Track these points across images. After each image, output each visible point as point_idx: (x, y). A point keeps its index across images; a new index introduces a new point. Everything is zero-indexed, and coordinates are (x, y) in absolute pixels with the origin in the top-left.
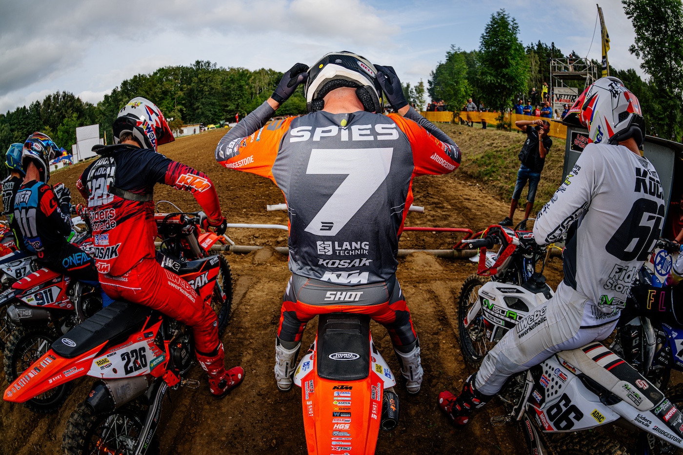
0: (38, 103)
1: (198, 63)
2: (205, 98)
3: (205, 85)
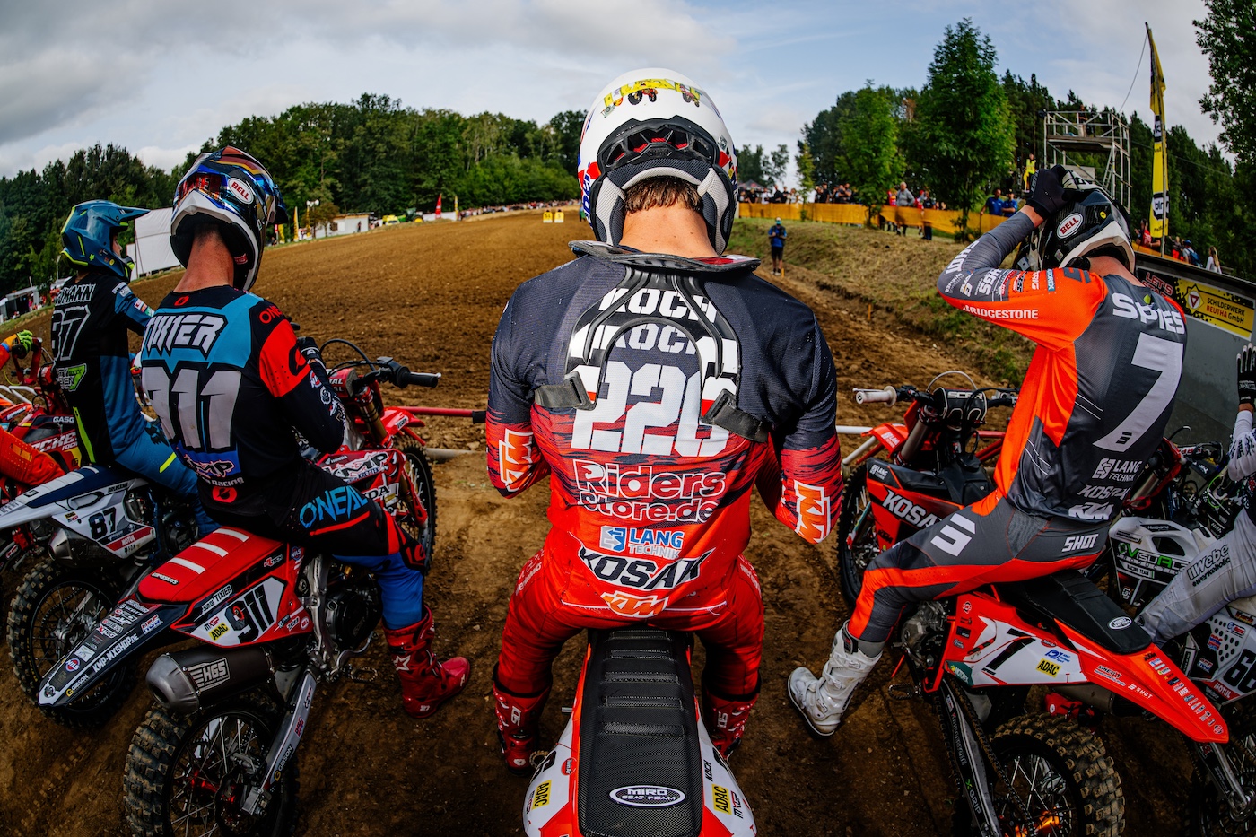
0: (59, 165)
1: (366, 98)
2: (379, 165)
3: (378, 140)
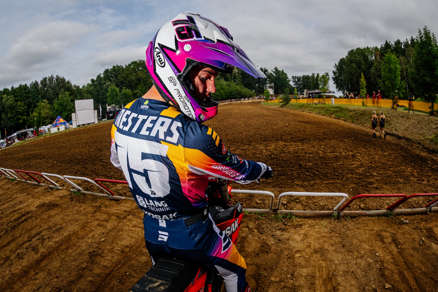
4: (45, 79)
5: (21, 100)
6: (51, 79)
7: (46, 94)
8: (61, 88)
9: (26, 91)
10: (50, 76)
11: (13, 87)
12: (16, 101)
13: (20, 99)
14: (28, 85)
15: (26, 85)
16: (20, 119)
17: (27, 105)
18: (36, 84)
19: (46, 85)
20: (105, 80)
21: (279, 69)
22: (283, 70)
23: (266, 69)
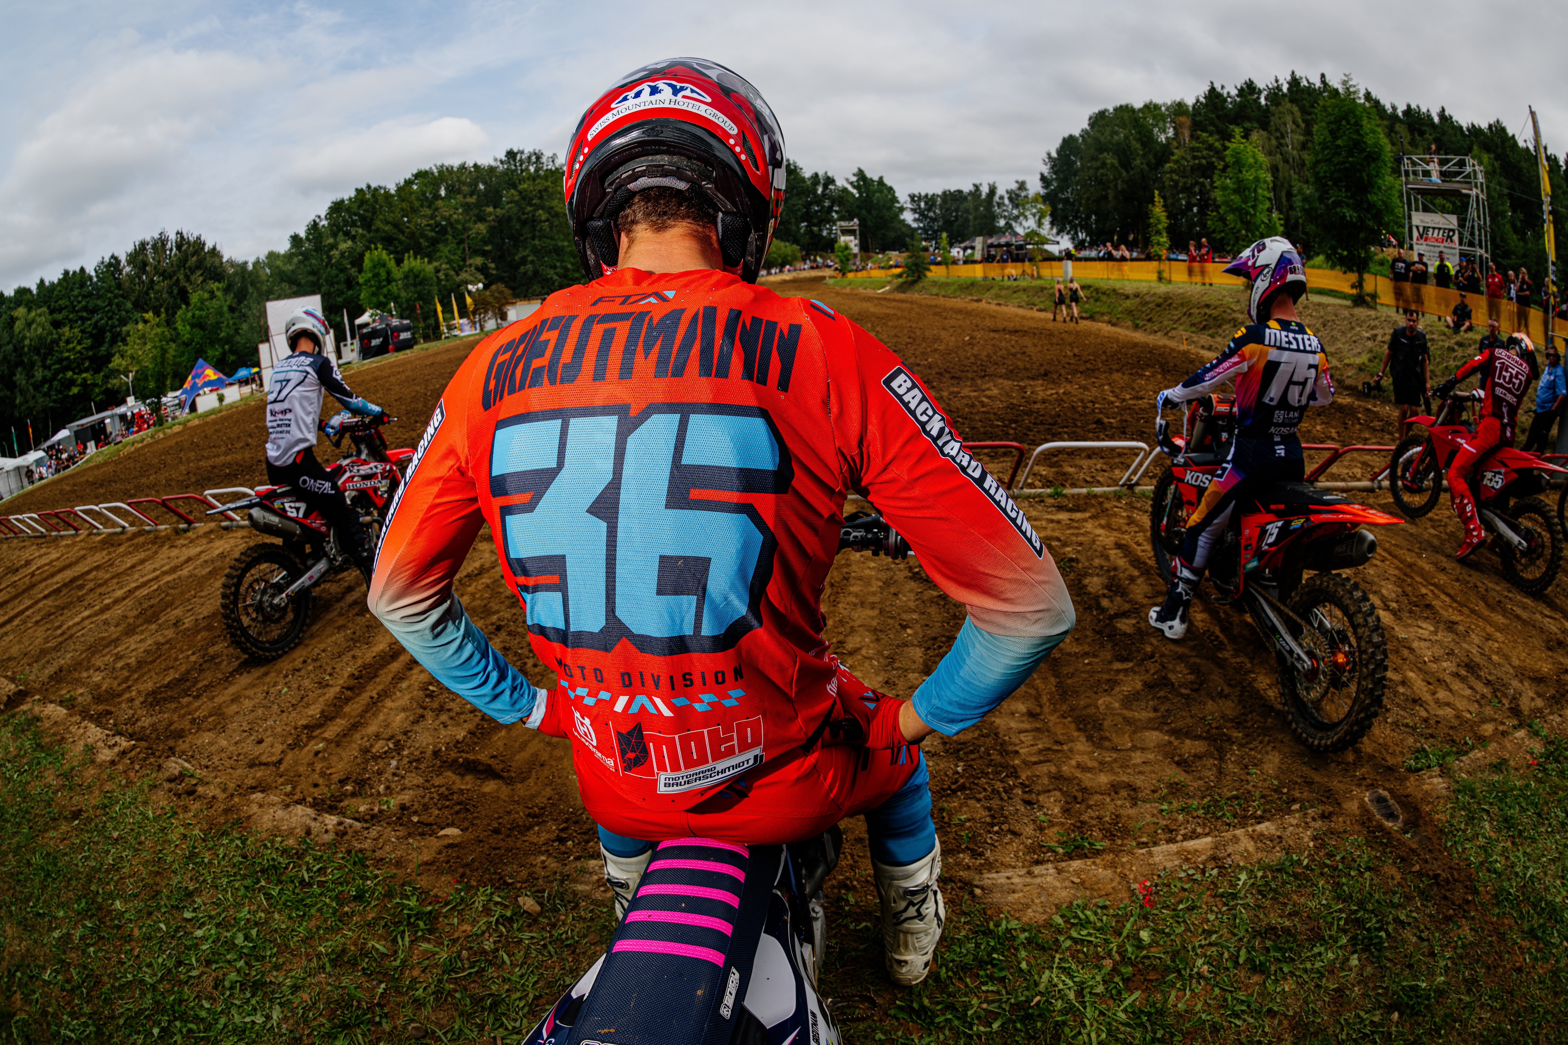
0: (115, 260)
1: (511, 154)
2: (540, 238)
3: (538, 207)
4: (143, 245)
5: (70, 320)
6: (160, 244)
7: (147, 294)
8: (193, 271)
9: (85, 291)
10: (157, 236)
11: (42, 281)
12: (56, 324)
13: (67, 318)
14: (90, 270)
15: (82, 270)
16: (72, 382)
17: (91, 336)
18: (114, 264)
19: (145, 264)
20: (335, 235)
21: (869, 175)
22: (881, 178)
23: (830, 174)
